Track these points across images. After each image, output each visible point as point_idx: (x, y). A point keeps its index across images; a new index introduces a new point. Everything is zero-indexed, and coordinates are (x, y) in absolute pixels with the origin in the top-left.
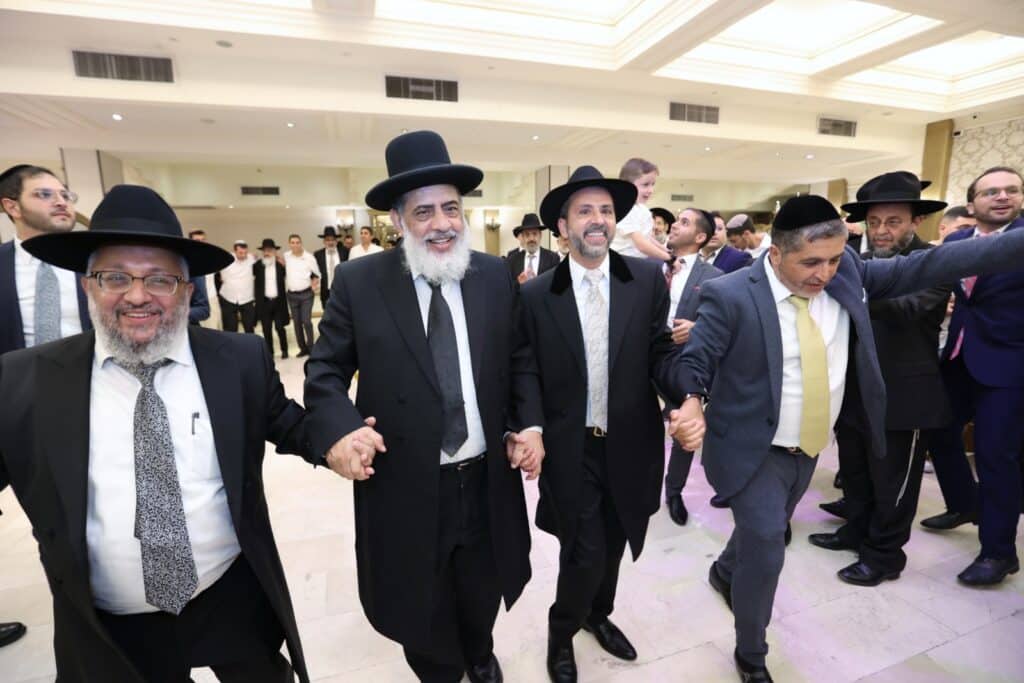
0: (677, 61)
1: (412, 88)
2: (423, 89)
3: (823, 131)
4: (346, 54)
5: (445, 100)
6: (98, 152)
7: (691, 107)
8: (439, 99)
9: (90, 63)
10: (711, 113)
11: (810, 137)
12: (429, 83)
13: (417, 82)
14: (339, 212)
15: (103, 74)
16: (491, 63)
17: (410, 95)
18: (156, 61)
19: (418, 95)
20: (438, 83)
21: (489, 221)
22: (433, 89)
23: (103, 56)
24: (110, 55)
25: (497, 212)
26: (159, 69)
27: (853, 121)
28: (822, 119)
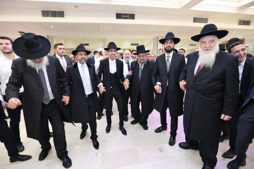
0: (198, 5)
1: (123, 16)
3: (240, 24)
4: (106, 8)
5: (131, 19)
6: (48, 36)
7: (200, 18)
8: (130, 19)
9: (46, 13)
10: (206, 20)
12: (127, 15)
13: (124, 14)
15: (48, 16)
16: (144, 8)
17: (122, 18)
18: (60, 12)
20: (130, 14)
22: (128, 16)
23: (48, 11)
24: (50, 11)
26: (61, 14)
27: (250, 20)
28: (240, 21)
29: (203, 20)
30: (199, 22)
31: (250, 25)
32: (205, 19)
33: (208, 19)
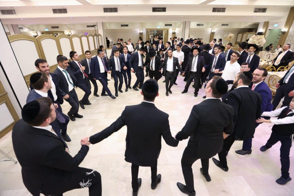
1: (157, 9)
2: (159, 9)
3: (255, 12)
6: (102, 22)
7: (218, 8)
8: (162, 11)
9: (106, 10)
11: (252, 14)
12: (160, 8)
13: (158, 8)
14: (140, 30)
15: (107, 12)
19: (158, 11)
20: (162, 8)
21: (173, 32)
25: (175, 29)
27: (266, 8)
28: (255, 8)
29: (222, 9)
30: (218, 11)
31: (265, 12)
32: (223, 8)
33: (226, 9)
